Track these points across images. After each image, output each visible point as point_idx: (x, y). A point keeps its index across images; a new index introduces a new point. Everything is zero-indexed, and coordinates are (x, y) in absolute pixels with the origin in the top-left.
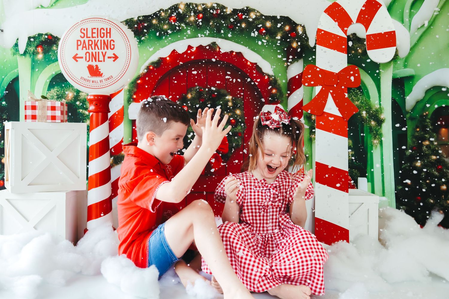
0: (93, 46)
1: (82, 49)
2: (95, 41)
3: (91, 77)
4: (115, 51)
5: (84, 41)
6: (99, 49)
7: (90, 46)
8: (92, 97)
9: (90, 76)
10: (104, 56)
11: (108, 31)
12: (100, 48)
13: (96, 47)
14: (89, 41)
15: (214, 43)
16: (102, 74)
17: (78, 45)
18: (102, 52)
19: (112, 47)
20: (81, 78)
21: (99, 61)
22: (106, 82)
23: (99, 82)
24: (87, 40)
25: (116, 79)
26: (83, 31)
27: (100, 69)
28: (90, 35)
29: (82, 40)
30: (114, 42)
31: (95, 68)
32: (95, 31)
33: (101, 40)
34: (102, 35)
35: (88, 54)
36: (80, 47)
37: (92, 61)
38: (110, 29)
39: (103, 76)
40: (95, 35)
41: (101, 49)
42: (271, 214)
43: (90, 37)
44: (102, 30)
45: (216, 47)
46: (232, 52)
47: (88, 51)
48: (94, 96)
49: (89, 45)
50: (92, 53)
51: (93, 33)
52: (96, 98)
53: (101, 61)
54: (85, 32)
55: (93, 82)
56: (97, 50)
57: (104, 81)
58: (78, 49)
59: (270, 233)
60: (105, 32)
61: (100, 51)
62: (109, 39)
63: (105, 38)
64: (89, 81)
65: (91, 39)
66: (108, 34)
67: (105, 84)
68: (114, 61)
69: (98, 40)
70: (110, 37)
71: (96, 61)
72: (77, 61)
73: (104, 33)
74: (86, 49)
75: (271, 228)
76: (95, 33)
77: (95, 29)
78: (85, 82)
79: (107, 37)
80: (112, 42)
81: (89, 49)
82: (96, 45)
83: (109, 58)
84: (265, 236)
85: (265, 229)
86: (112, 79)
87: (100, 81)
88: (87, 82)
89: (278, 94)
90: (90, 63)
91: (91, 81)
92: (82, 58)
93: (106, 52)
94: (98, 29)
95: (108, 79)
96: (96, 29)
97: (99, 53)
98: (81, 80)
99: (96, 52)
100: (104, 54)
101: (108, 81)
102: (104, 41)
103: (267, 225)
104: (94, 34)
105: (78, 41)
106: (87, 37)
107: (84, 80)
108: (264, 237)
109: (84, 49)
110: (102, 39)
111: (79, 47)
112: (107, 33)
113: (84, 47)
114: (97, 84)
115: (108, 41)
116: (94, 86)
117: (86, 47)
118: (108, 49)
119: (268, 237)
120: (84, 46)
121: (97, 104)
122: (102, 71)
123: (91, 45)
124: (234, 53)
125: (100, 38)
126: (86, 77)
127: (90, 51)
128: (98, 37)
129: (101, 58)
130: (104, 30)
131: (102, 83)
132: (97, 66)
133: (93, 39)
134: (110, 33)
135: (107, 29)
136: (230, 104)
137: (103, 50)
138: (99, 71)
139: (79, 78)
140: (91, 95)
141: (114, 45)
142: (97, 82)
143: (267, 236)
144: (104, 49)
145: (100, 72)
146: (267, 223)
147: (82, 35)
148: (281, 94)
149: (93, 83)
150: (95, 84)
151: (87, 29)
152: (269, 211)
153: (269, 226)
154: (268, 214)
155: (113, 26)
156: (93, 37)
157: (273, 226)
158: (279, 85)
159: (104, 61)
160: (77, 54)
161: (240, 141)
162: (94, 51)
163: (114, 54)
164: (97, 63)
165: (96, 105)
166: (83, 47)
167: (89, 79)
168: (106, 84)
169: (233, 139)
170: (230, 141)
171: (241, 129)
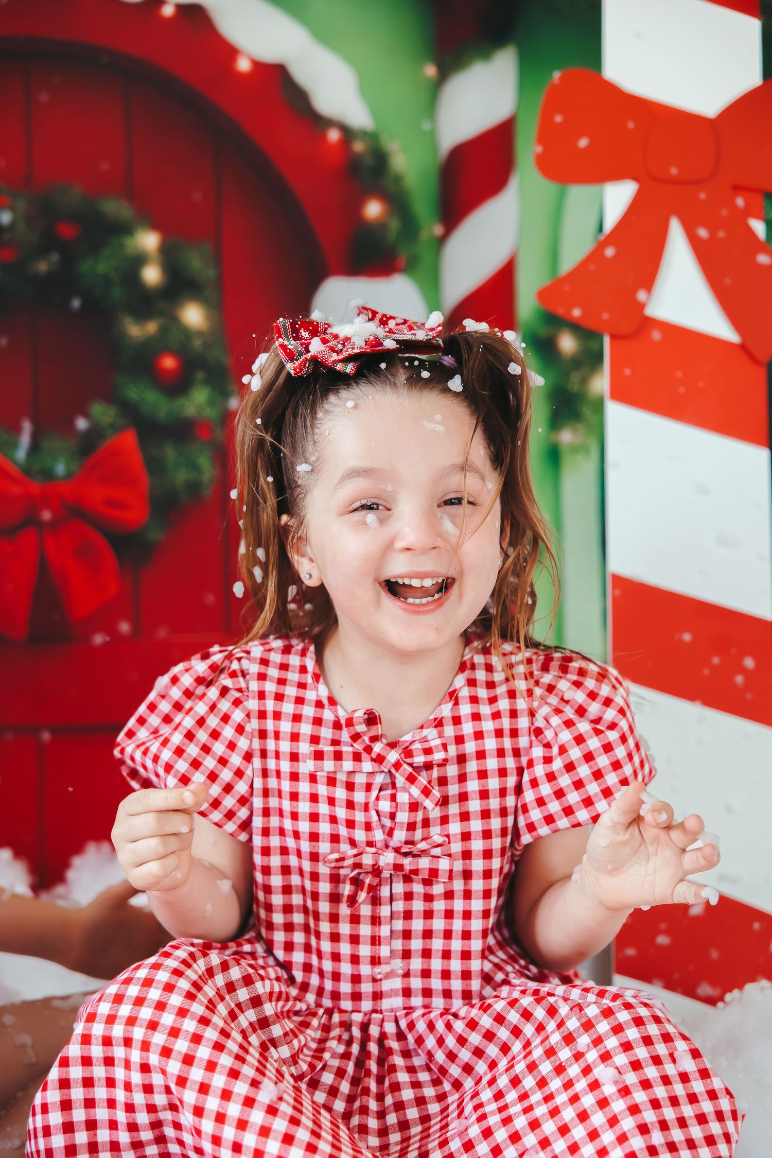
42: (399, 906)
59: (392, 1010)
75: (397, 983)
84: (364, 1027)
85: (366, 988)
89: (394, 225)
103: (377, 970)
108: (356, 1032)
119: (383, 1036)
124: (169, 11)
136: (152, 275)
143: (374, 1031)
146: (375, 961)
148: (410, 226)
152: (385, 892)
153: (388, 976)
154: (385, 911)
157: (407, 975)
158: (398, 179)
161: (205, 463)
169: (170, 452)
170: (155, 465)
171: (211, 402)
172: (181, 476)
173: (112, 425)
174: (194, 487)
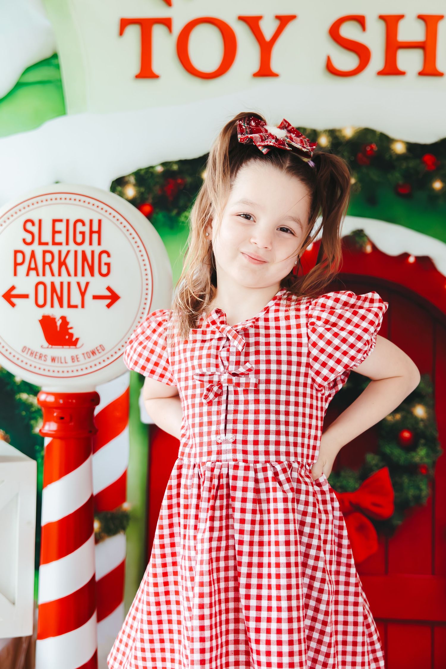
0: (55, 266)
1: (28, 274)
2: (60, 252)
3: (50, 346)
4: (111, 281)
5: (33, 253)
6: (69, 275)
7: (47, 267)
8: (51, 399)
9: (46, 344)
10: (83, 294)
11: (95, 228)
12: (72, 271)
13: (63, 269)
14: (45, 252)
15: (359, 233)
16: (77, 339)
17: (16, 264)
18: (79, 284)
19: (104, 270)
20: (24, 349)
21: (70, 306)
22: (88, 360)
23: (69, 360)
24: (39, 250)
25: (112, 352)
26: (29, 226)
27: (71, 328)
28: (47, 236)
29: (28, 250)
30: (109, 256)
31: (59, 323)
32: (61, 227)
33: (76, 252)
34: (79, 239)
35: (41, 288)
36: (22, 270)
37: (52, 306)
38: (100, 221)
39: (79, 344)
40: (61, 238)
41: (76, 275)
43: (47, 244)
44: (79, 225)
45: (364, 242)
46: (406, 256)
47: (41, 279)
48: (58, 396)
49: (44, 263)
50: (53, 284)
51: (55, 232)
52: (61, 401)
53: (76, 307)
54: (35, 230)
55: (53, 360)
56: (65, 278)
57: (81, 357)
58: (15, 274)
60: (86, 229)
61: (73, 280)
62: (98, 249)
63: (86, 247)
64: (43, 358)
65: (50, 247)
66: (95, 236)
67: (84, 367)
68: (109, 306)
69: (68, 252)
70: (99, 244)
71: (61, 306)
72: (13, 305)
73: (83, 233)
74: (38, 275)
76: (60, 232)
77: (61, 221)
78: (33, 358)
79: (91, 244)
80: (104, 256)
81: (44, 274)
82: (62, 264)
83: (95, 297)
86: (103, 353)
87: (73, 358)
88: (39, 361)
90: (47, 311)
91: (49, 359)
92: (26, 296)
93: (87, 284)
94: (68, 221)
95: (93, 353)
96: (64, 223)
97: (69, 284)
98: (24, 354)
99: (62, 284)
100: (83, 289)
101: (93, 358)
102: (84, 253)
104: (57, 236)
105: (16, 252)
106: (40, 243)
107: (32, 353)
109: (33, 273)
110: (80, 249)
111: (19, 268)
112: (92, 232)
113: (33, 269)
114: (64, 365)
115: (93, 252)
116: (56, 370)
117: (36, 269)
118: (92, 274)
120: (33, 266)
121: (62, 418)
122: (76, 332)
123: (50, 264)
124: (412, 260)
125: (72, 247)
126: (36, 348)
127: (48, 279)
128: (67, 243)
129: (76, 299)
130: (84, 224)
131: (76, 363)
132: (63, 318)
133: (55, 249)
134: (99, 232)
135: (91, 221)
137: (79, 278)
138: (70, 331)
139: (19, 350)
140: (48, 394)
141: (108, 265)
142: (63, 361)
144: (83, 275)
145: (71, 335)
147: (29, 238)
149: (53, 364)
150: (59, 365)
151: (40, 221)
155: (107, 214)
156: (54, 243)
159: (83, 306)
160: (13, 288)
161: (424, 487)
162: (57, 280)
163: (109, 289)
164: (66, 312)
165: (60, 420)
166: (30, 269)
167: (44, 352)
168: (88, 366)
169: (406, 480)
170: (398, 487)
171: (427, 455)
172: (411, 493)
173: (376, 465)
174: (418, 498)
